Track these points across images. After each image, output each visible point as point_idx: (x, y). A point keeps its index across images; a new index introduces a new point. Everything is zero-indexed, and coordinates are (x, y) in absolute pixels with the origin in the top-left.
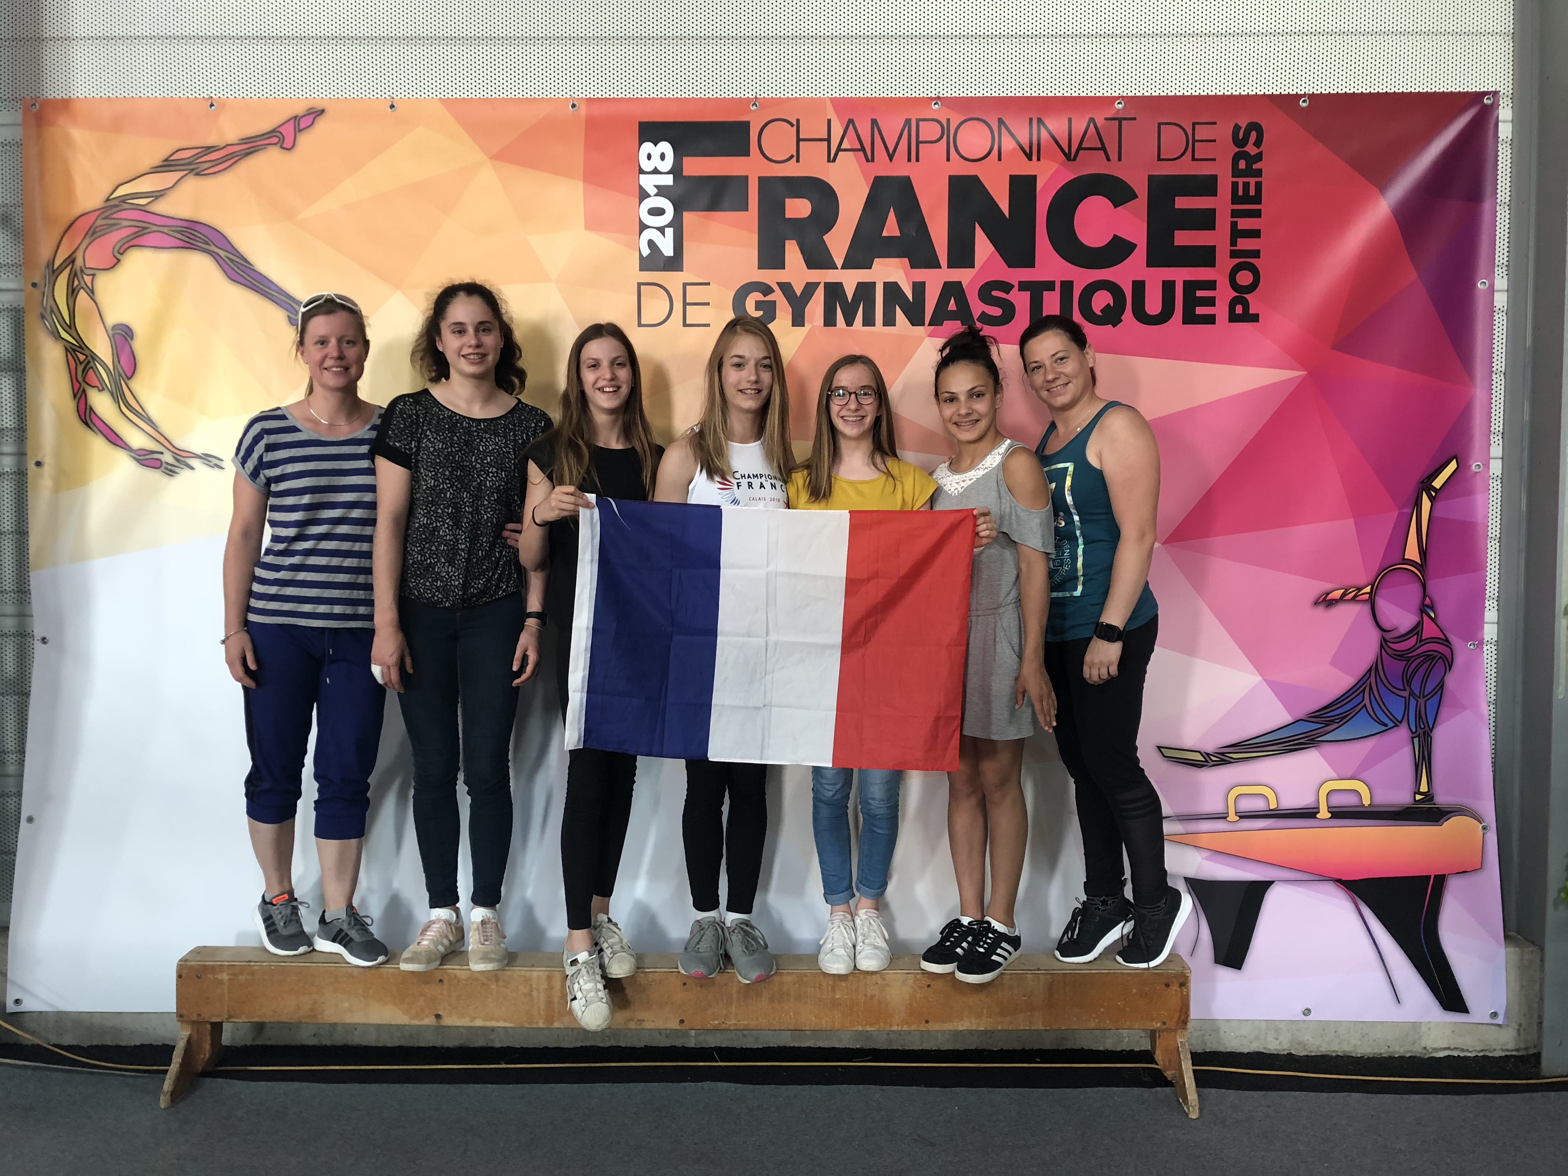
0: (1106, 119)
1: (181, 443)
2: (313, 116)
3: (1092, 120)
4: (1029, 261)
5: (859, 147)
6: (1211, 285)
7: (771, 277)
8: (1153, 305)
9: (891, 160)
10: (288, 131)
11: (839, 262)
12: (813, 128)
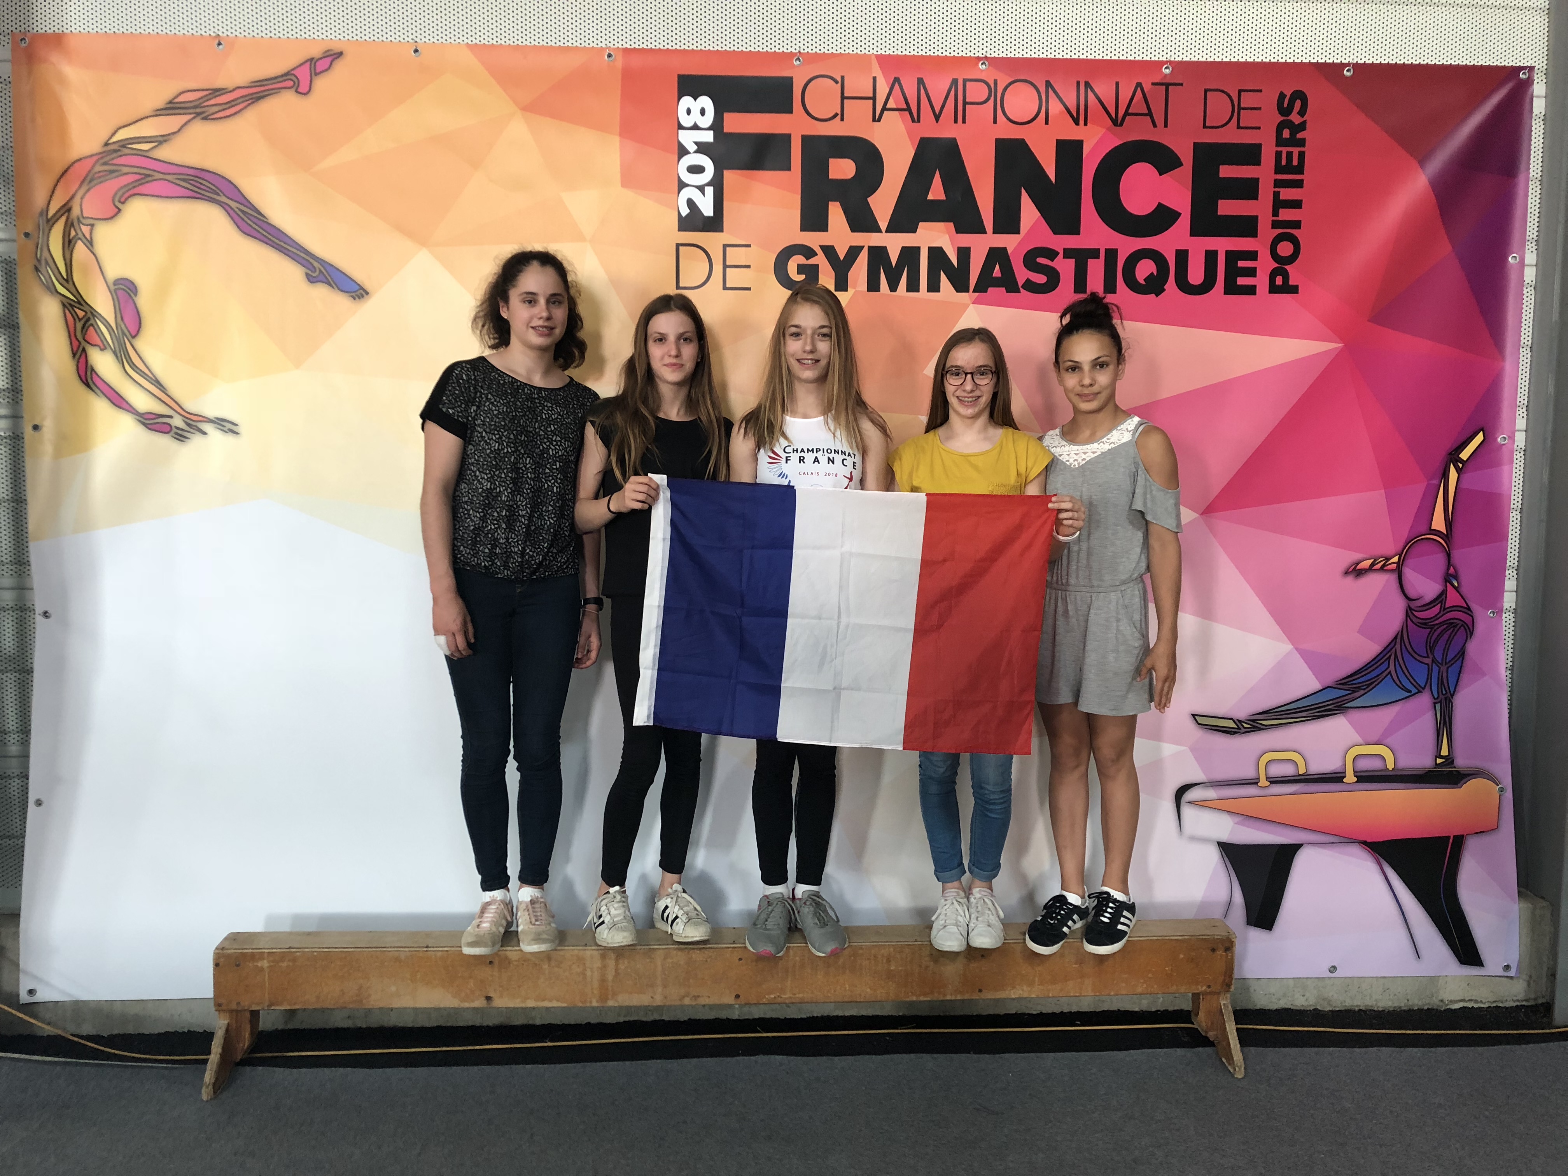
0: (1153, 84)
1: (191, 406)
2: (329, 59)
3: (1139, 85)
4: (1074, 229)
5: (905, 106)
6: (1252, 255)
7: (814, 240)
8: (1196, 275)
9: (937, 122)
10: (303, 74)
11: (883, 225)
12: (858, 85)
